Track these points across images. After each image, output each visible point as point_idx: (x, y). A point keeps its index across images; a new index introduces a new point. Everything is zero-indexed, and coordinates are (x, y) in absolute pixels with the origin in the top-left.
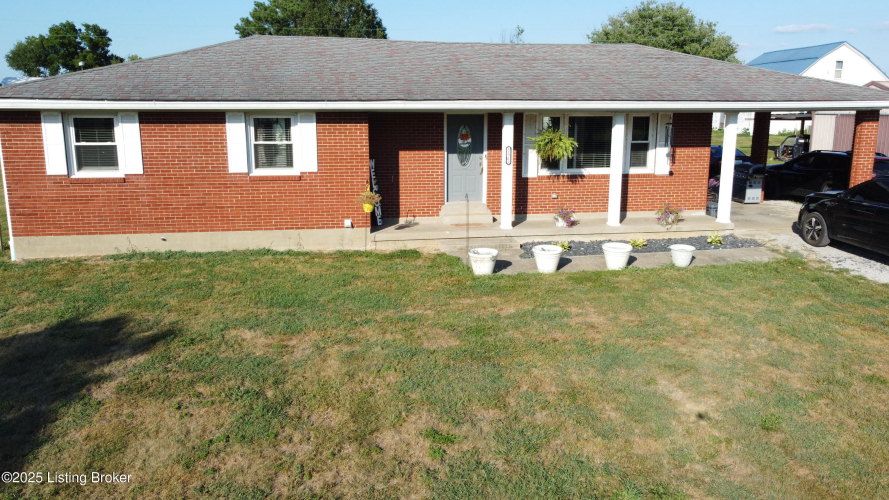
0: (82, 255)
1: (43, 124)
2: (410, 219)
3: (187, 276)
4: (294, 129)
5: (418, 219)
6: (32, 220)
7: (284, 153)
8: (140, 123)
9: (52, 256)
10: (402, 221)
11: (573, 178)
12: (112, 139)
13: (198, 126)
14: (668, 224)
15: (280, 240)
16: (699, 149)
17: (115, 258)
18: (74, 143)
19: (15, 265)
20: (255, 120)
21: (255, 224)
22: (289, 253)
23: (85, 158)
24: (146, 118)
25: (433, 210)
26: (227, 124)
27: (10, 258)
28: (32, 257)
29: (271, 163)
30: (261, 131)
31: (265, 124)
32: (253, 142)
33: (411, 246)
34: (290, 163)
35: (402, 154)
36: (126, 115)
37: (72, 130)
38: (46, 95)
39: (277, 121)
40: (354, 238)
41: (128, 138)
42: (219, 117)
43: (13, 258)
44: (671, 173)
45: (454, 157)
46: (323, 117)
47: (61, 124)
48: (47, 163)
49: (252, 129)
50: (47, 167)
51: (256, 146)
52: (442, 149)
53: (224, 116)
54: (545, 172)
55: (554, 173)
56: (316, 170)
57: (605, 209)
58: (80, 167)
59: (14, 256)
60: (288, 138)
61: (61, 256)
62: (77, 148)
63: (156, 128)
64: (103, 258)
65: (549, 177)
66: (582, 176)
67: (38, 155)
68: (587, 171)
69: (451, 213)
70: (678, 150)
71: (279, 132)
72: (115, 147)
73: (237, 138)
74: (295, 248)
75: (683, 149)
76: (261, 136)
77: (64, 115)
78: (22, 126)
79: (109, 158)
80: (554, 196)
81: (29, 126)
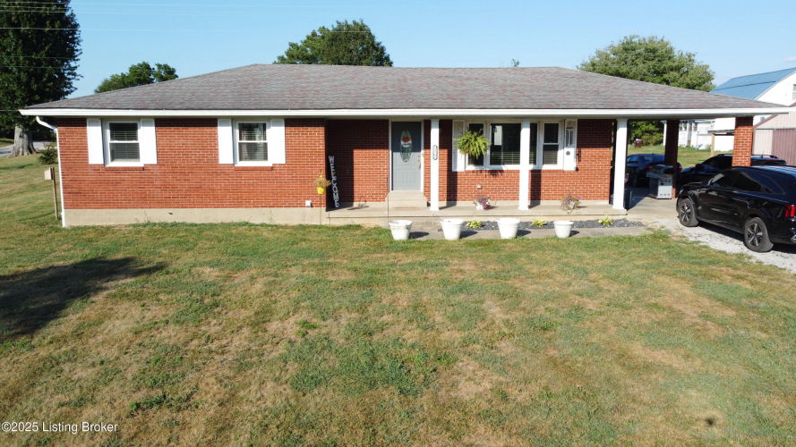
0: (112, 224)
1: (88, 127)
2: (361, 203)
4: (268, 131)
5: (368, 203)
6: (78, 197)
7: (262, 150)
8: (156, 126)
9: (91, 224)
10: (356, 204)
11: (493, 172)
12: (136, 138)
13: (197, 129)
14: (569, 209)
15: (256, 216)
16: (601, 150)
17: (134, 226)
18: (109, 141)
19: (64, 229)
20: (240, 124)
21: (238, 203)
22: (262, 225)
23: (117, 153)
24: (160, 122)
25: (381, 196)
26: (218, 127)
27: (61, 225)
28: (75, 224)
29: (252, 157)
30: (244, 133)
31: (249, 127)
32: (238, 141)
34: (266, 158)
35: (357, 153)
36: (146, 120)
37: (108, 132)
38: (90, 106)
39: (257, 126)
41: (147, 137)
42: (212, 122)
43: (64, 225)
44: (577, 169)
45: (397, 155)
46: (290, 122)
47: (100, 128)
48: (89, 156)
49: (237, 131)
50: (90, 159)
51: (240, 144)
52: (388, 148)
53: (217, 121)
54: (472, 168)
55: (478, 168)
56: (284, 163)
57: (516, 198)
58: (113, 159)
59: (64, 224)
60: (265, 139)
61: (97, 224)
62: (111, 144)
63: (167, 130)
64: (126, 226)
65: (473, 172)
66: (502, 171)
67: (83, 150)
68: (506, 167)
69: (395, 198)
70: (583, 150)
71: (258, 133)
72: (137, 144)
73: (226, 138)
74: (267, 222)
75: (587, 150)
76: (244, 136)
77: (102, 120)
78: (73, 129)
79: (133, 152)
80: (479, 186)
81: (78, 129)
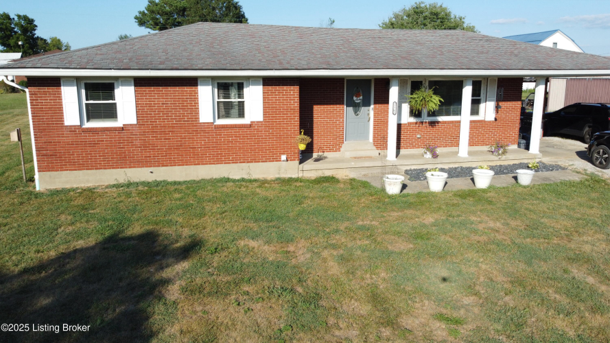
0: (90, 185)
1: (62, 87)
2: (320, 154)
3: (180, 199)
4: (246, 91)
5: (326, 154)
6: (52, 161)
7: (237, 107)
8: (135, 86)
9: (68, 186)
10: (315, 155)
11: (433, 124)
12: (112, 97)
13: (177, 89)
14: (499, 155)
15: (235, 171)
16: (514, 103)
17: (117, 186)
18: (84, 102)
19: (38, 195)
20: (218, 83)
21: (218, 160)
22: (243, 180)
23: (93, 113)
24: (139, 82)
25: (336, 147)
26: (199, 87)
27: (35, 188)
28: (53, 187)
29: (227, 115)
30: (221, 91)
31: (224, 86)
32: (216, 100)
33: (328, 173)
34: (241, 114)
35: (316, 108)
36: (124, 80)
37: (83, 92)
38: (68, 65)
39: (232, 84)
40: (288, 168)
41: (125, 98)
42: (193, 82)
43: (38, 189)
44: (496, 119)
45: (351, 109)
46: (268, 82)
47: (75, 88)
48: (65, 117)
49: (216, 90)
50: (65, 120)
51: (218, 102)
52: (343, 104)
53: (197, 81)
54: (413, 120)
55: (419, 120)
56: (262, 120)
57: (457, 145)
58: (88, 120)
59: (39, 186)
60: (240, 95)
61: (75, 186)
62: (86, 104)
63: (146, 90)
64: (107, 187)
65: (416, 123)
66: (438, 122)
67: (58, 110)
68: (441, 119)
69: (349, 149)
70: (501, 104)
71: (233, 92)
72: (115, 104)
73: (206, 97)
74: (246, 177)
75: (504, 103)
76: (221, 95)
77: (78, 80)
78: (46, 89)
79: (111, 112)
80: (419, 136)
81: (51, 89)
